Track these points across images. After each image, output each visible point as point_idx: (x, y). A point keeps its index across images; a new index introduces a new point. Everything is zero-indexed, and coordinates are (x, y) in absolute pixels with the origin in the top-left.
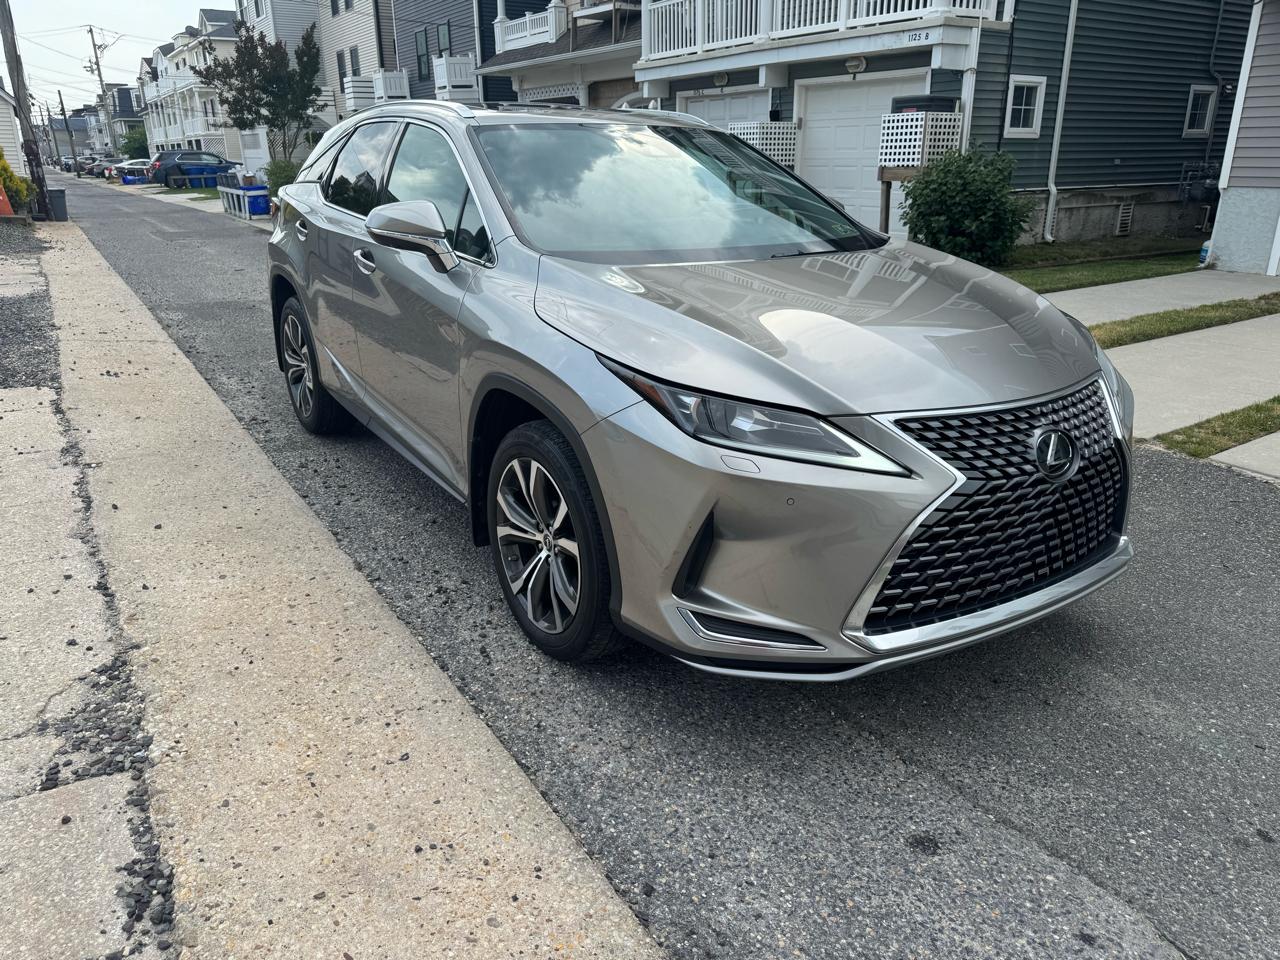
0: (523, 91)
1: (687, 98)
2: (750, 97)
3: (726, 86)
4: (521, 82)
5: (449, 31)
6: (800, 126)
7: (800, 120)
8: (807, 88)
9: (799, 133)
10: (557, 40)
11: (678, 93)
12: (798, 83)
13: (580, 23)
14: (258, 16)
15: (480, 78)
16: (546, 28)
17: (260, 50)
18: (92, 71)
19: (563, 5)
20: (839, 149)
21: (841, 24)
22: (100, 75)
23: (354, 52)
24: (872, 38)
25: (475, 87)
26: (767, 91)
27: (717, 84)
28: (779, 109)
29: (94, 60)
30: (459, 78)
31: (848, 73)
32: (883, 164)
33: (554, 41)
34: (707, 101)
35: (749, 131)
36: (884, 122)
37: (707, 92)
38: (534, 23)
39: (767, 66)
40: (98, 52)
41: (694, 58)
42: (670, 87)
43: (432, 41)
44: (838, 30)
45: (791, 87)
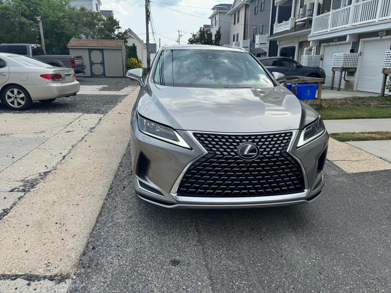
0: (280, 44)
1: (325, 46)
2: (345, 45)
3: (337, 42)
4: (280, 42)
5: (262, 27)
6: (360, 54)
7: (361, 52)
8: (365, 42)
9: (360, 57)
10: (291, 29)
11: (322, 44)
12: (361, 40)
13: (297, 24)
14: (215, 26)
15: (269, 41)
16: (288, 26)
17: (206, 35)
18: (178, 42)
19: (294, 18)
20: (374, 62)
21: (376, 20)
22: (179, 43)
23: (238, 35)
24: (387, 24)
25: (267, 44)
26: (351, 43)
27: (334, 41)
28: (354, 49)
29: (178, 39)
30: (262, 41)
31: (380, 36)
32: (384, 67)
33: (290, 29)
34: (331, 47)
35: (340, 56)
36: (386, 53)
37: (331, 44)
38: (285, 24)
39: (350, 34)
40: (180, 37)
41: (327, 33)
42: (320, 42)
43: (258, 30)
44: (375, 21)
45: (359, 42)
